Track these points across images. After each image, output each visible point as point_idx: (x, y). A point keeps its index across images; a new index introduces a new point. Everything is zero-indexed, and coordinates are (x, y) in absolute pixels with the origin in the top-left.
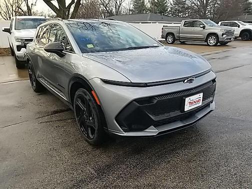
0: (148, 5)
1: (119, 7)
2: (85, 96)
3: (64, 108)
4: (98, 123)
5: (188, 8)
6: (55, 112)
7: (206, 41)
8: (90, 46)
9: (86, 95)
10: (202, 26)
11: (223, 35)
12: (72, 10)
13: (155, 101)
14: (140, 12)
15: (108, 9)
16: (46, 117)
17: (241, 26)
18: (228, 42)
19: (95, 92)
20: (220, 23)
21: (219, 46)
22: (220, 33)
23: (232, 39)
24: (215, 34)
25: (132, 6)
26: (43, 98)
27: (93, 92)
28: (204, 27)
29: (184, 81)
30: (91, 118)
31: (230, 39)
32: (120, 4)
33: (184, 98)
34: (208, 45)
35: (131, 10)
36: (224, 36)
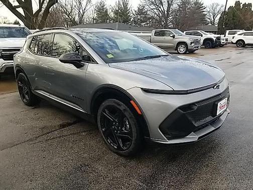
0: (112, 15)
1: (82, 16)
2: (119, 107)
4: (137, 133)
5: (150, 18)
6: (63, 126)
7: (176, 49)
8: (110, 56)
9: (119, 105)
10: (171, 35)
11: (191, 43)
13: (195, 108)
14: (104, 21)
15: (70, 17)
17: (204, 35)
18: (195, 50)
19: (135, 101)
20: (185, 32)
21: (188, 53)
22: (188, 42)
23: (199, 47)
24: (184, 43)
25: (95, 15)
27: (132, 102)
28: (174, 37)
29: (213, 87)
30: (123, 129)
31: (198, 47)
32: (84, 13)
33: (216, 103)
34: (179, 53)
35: (95, 19)
36: (193, 44)
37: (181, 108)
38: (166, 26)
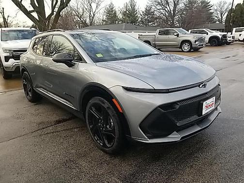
0: (120, 16)
1: (93, 18)
2: (103, 105)
3: (65, 118)
4: (119, 131)
5: (156, 18)
6: (59, 122)
7: (181, 47)
8: (99, 55)
9: (104, 103)
10: (175, 34)
11: (196, 41)
12: (52, 21)
13: (177, 107)
14: (113, 22)
16: (51, 128)
17: (209, 33)
18: (200, 49)
19: (117, 100)
20: (190, 31)
21: (192, 51)
22: (193, 41)
23: (204, 45)
24: (188, 42)
25: (105, 16)
26: (41, 108)
27: (114, 100)
28: (178, 35)
29: (199, 86)
30: (108, 127)
31: (202, 45)
32: (94, 15)
33: (201, 102)
34: (183, 51)
35: (105, 21)
36: (197, 43)
37: (161, 106)
38: (172, 26)
